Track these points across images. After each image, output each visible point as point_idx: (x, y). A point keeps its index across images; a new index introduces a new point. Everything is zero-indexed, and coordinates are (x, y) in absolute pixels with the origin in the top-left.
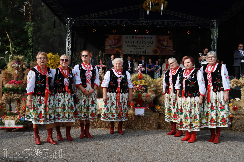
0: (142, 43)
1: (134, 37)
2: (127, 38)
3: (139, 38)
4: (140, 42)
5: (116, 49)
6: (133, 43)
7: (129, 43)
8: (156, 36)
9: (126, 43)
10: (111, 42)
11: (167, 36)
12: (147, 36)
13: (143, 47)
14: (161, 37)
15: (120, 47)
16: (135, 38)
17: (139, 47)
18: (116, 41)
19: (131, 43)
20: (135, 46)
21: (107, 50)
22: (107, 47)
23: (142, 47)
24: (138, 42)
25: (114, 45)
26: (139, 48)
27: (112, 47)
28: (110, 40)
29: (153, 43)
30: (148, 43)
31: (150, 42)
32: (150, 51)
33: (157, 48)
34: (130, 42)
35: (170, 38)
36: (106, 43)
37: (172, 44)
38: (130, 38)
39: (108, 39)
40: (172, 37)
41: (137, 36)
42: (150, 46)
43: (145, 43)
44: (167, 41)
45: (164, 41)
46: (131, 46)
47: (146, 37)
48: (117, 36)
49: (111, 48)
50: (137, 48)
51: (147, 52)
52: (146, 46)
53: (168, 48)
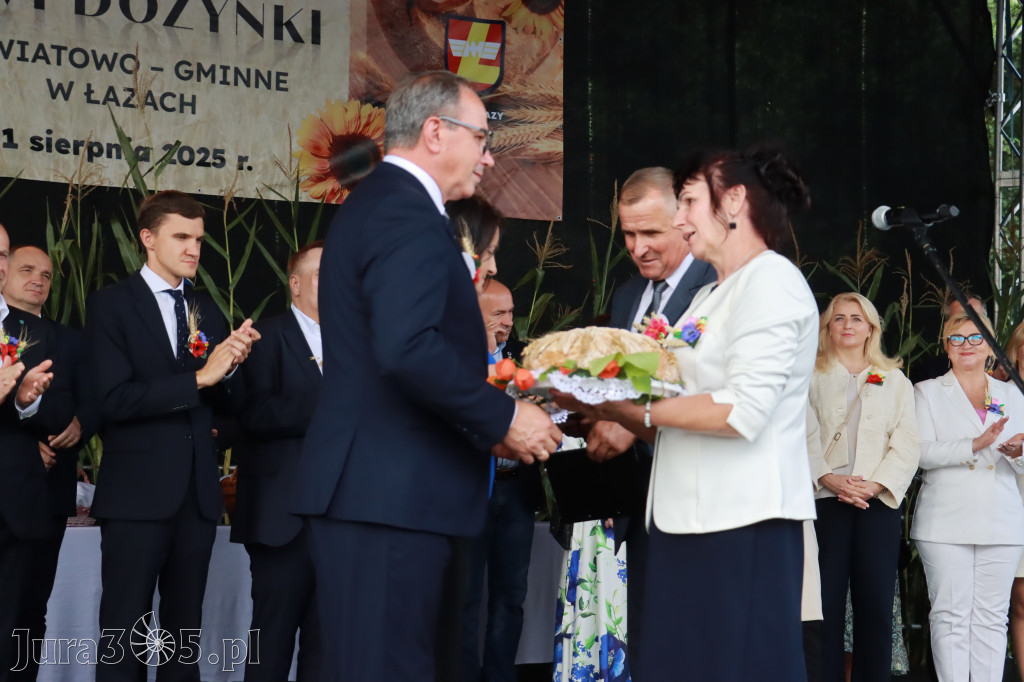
0: (171, 22)
4: (138, 6)
6: (41, 3)
13: (188, 89)
17: (120, 81)
20: (58, 50)
23: (170, 81)
26: (122, 96)
29: (317, 39)
31: (279, 13)
32: (272, 156)
33: (369, 109)
37: (551, 79)
42: (277, 82)
43: (213, 25)
44: (499, 30)
45: (455, 15)
50: (99, 94)
51: (242, 159)
52: (225, 69)
53: (507, 122)
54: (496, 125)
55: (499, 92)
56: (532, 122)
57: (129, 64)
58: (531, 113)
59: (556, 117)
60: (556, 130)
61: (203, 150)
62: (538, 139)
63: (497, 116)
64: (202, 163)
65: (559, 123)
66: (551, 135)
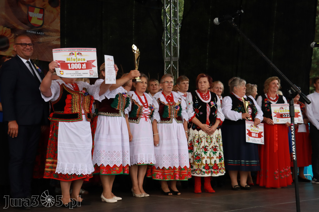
53: (45, 35)
54: (42, 36)
55: (43, 27)
56: (51, 36)
58: (51, 33)
59: (58, 35)
60: (58, 39)
62: (53, 40)
63: (42, 34)
65: (59, 37)
66: (56, 40)
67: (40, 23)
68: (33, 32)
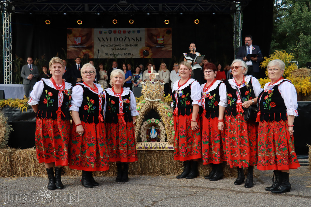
0: (124, 40)
1: (111, 31)
2: (101, 32)
3: (120, 32)
4: (121, 39)
5: (83, 51)
6: (111, 40)
7: (104, 41)
8: (146, 29)
9: (100, 41)
10: (75, 40)
11: (163, 29)
12: (131, 29)
13: (126, 47)
14: (154, 31)
15: (91, 48)
16: (113, 32)
17: (119, 47)
18: (84, 38)
19: (108, 40)
20: (113, 45)
21: (70, 52)
22: (70, 48)
23: (124, 47)
24: (118, 39)
25: (80, 44)
26: (119, 49)
27: (78, 47)
28: (75, 36)
29: (141, 40)
30: (134, 40)
31: (136, 38)
32: (136, 54)
33: (147, 47)
34: (105, 39)
35: (168, 32)
36: (67, 42)
37: (170, 42)
38: (105, 33)
39: (71, 35)
40: (171, 30)
41: (117, 29)
42: (137, 45)
43: (129, 40)
44: (163, 37)
45: (158, 36)
46: (107, 46)
47: (130, 31)
48: (85, 31)
49: (76, 49)
50: (117, 49)
51: (133, 54)
52: (130, 45)
53: (164, 47)
54: (163, 47)
55: (163, 44)
57: (120, 45)
58: (168, 46)
61: (128, 54)
64: (128, 55)
65: (171, 47)
66: (170, 48)
67: (162, 42)
68: (159, 47)
